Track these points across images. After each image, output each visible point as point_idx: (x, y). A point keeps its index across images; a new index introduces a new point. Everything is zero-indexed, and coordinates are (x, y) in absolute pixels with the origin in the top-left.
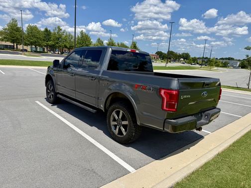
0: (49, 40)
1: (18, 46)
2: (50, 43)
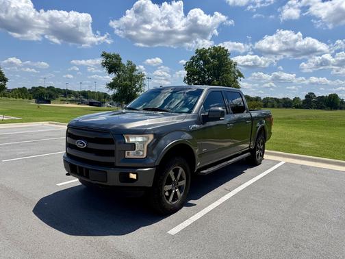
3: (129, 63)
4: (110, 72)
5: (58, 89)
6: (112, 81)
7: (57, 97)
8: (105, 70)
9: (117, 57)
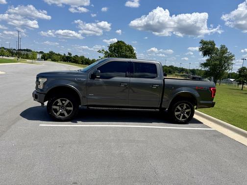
3: (223, 47)
4: (205, 54)
5: (176, 67)
6: (205, 62)
7: (174, 73)
8: (201, 53)
9: (212, 43)
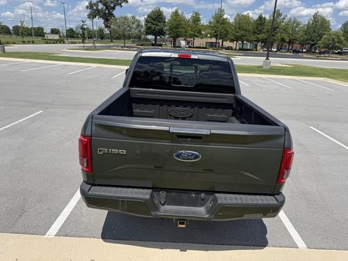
0: (261, 32)
1: (224, 42)
2: (261, 36)
